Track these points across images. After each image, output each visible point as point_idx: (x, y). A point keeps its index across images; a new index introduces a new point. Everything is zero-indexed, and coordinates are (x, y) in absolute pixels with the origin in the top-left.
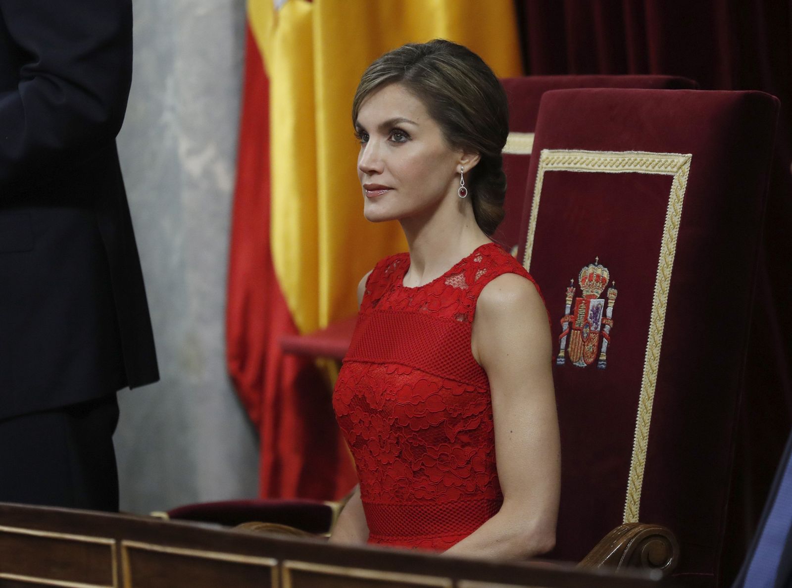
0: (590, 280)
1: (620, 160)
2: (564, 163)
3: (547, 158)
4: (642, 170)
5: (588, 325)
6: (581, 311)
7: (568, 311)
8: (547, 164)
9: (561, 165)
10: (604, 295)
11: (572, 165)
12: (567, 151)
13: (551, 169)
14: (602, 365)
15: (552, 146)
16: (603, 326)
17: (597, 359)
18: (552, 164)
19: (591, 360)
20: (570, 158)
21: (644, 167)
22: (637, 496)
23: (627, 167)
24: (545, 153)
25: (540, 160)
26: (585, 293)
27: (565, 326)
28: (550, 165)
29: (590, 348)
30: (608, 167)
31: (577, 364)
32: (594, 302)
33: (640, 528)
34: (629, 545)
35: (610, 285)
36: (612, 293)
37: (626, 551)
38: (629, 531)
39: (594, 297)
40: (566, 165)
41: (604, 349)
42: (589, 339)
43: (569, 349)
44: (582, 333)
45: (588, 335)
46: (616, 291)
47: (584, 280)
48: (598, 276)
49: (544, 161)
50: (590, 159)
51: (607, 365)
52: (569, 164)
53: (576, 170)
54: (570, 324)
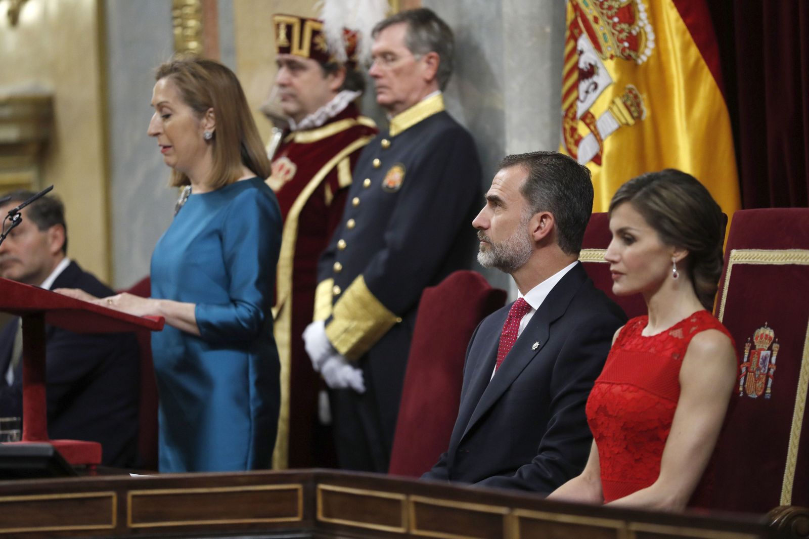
0: (761, 338)
1: (784, 255)
2: (746, 259)
3: (735, 255)
4: (798, 262)
5: (759, 369)
6: (755, 360)
7: (745, 360)
8: (734, 260)
9: (743, 260)
10: (770, 349)
11: (751, 260)
12: (748, 250)
13: (737, 263)
14: (768, 396)
15: (739, 247)
16: (769, 369)
17: (764, 393)
18: (738, 259)
19: (760, 393)
20: (750, 255)
21: (800, 260)
22: (790, 487)
23: (788, 260)
24: (734, 252)
25: (730, 257)
26: (757, 347)
27: (744, 370)
28: (736, 260)
29: (760, 384)
30: (775, 261)
31: (751, 396)
32: (763, 353)
33: (791, 509)
34: (783, 520)
35: (774, 342)
36: (776, 347)
37: (781, 524)
38: (782, 511)
39: (763, 349)
40: (747, 260)
41: (769, 385)
42: (759, 379)
43: (746, 386)
44: (755, 374)
45: (759, 376)
46: (778, 346)
47: (757, 338)
48: (767, 335)
49: (732, 257)
50: (764, 255)
51: (771, 397)
52: (749, 259)
53: (754, 263)
54: (747, 368)
